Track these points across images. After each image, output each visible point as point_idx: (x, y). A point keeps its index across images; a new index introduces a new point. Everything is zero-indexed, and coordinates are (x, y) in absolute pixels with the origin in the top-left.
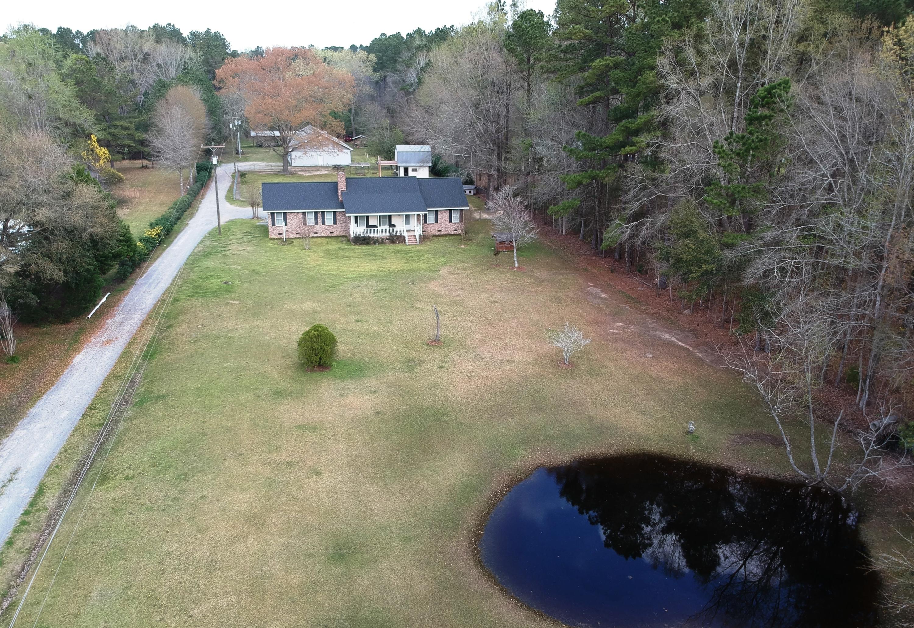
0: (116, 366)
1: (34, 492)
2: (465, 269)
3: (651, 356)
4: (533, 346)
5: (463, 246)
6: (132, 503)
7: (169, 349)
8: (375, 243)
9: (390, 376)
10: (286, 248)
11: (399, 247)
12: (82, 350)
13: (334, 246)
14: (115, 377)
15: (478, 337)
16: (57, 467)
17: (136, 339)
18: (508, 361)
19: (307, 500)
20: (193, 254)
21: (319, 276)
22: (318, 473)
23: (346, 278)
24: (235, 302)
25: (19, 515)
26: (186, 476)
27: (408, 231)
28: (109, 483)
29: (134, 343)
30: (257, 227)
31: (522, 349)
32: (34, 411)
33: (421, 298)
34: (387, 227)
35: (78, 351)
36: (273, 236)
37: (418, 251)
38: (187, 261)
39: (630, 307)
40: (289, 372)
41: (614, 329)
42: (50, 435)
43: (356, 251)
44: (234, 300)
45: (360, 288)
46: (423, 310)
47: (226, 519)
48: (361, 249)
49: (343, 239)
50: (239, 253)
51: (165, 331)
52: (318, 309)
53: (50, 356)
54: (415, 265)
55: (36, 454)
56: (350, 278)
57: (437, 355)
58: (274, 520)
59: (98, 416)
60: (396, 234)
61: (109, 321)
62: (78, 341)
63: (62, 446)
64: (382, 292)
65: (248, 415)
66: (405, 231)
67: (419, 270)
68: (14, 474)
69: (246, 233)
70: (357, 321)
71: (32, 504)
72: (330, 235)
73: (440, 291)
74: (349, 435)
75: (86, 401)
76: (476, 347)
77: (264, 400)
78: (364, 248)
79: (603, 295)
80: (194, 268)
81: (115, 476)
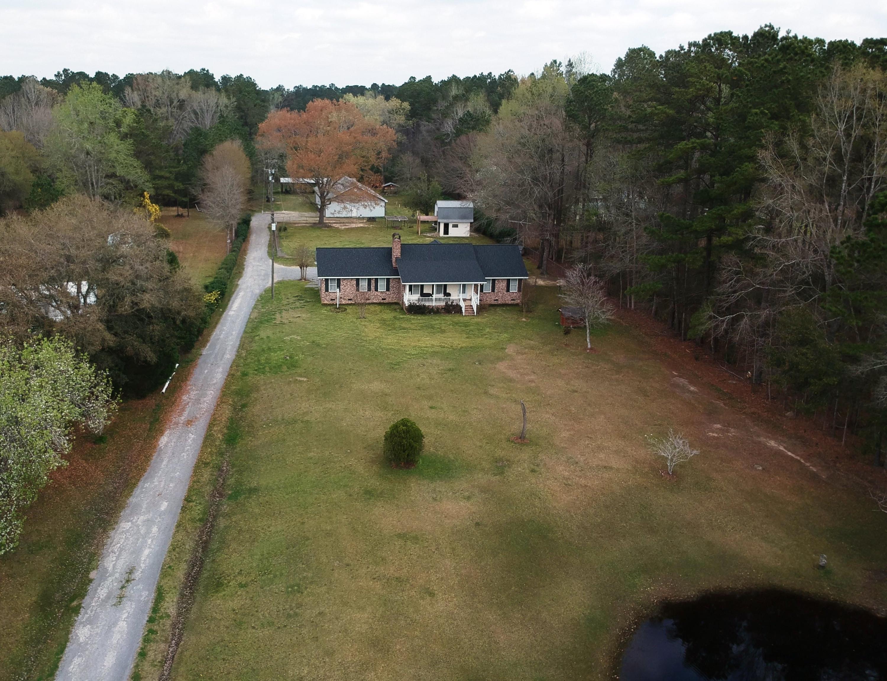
0: (202, 451)
1: (153, 595)
2: (532, 348)
3: (760, 468)
4: (629, 449)
5: (524, 319)
6: (252, 615)
7: (248, 432)
8: (430, 312)
9: (482, 478)
10: (341, 315)
11: (457, 318)
12: (165, 430)
13: (388, 315)
14: (204, 464)
15: (565, 434)
16: (170, 567)
17: (215, 420)
18: (605, 467)
19: (427, 626)
20: (250, 321)
21: (380, 350)
22: (432, 594)
23: (409, 354)
24: (302, 379)
25: (145, 622)
26: (299, 587)
27: (464, 300)
28: (225, 591)
29: (214, 425)
30: (306, 290)
31: (617, 452)
32: (132, 500)
33: (493, 383)
34: (441, 296)
35: (162, 433)
36: (326, 302)
37: (477, 324)
38: (246, 328)
39: (724, 404)
40: (374, 467)
41: (713, 433)
42: (155, 529)
43: (413, 322)
44: (301, 376)
45: (425, 367)
46: (497, 397)
47: (350, 642)
48: (417, 319)
49: (396, 307)
50: (295, 320)
51: (241, 410)
52: (387, 391)
53: (134, 435)
54: (479, 341)
55: (146, 552)
56: (413, 355)
57: (525, 454)
58: (398, 647)
59: (197, 510)
60: (452, 303)
61: (185, 398)
62: (158, 419)
63: (170, 543)
64: (450, 373)
65: (345, 517)
66: (462, 300)
67: (483, 347)
68: (130, 573)
69: (297, 296)
70: (431, 408)
71: (155, 609)
72: (382, 302)
73: (511, 374)
74: (454, 549)
75: (181, 493)
76: (566, 448)
77: (356, 500)
78: (419, 318)
79: (692, 388)
80: (255, 337)
81: (229, 582)
